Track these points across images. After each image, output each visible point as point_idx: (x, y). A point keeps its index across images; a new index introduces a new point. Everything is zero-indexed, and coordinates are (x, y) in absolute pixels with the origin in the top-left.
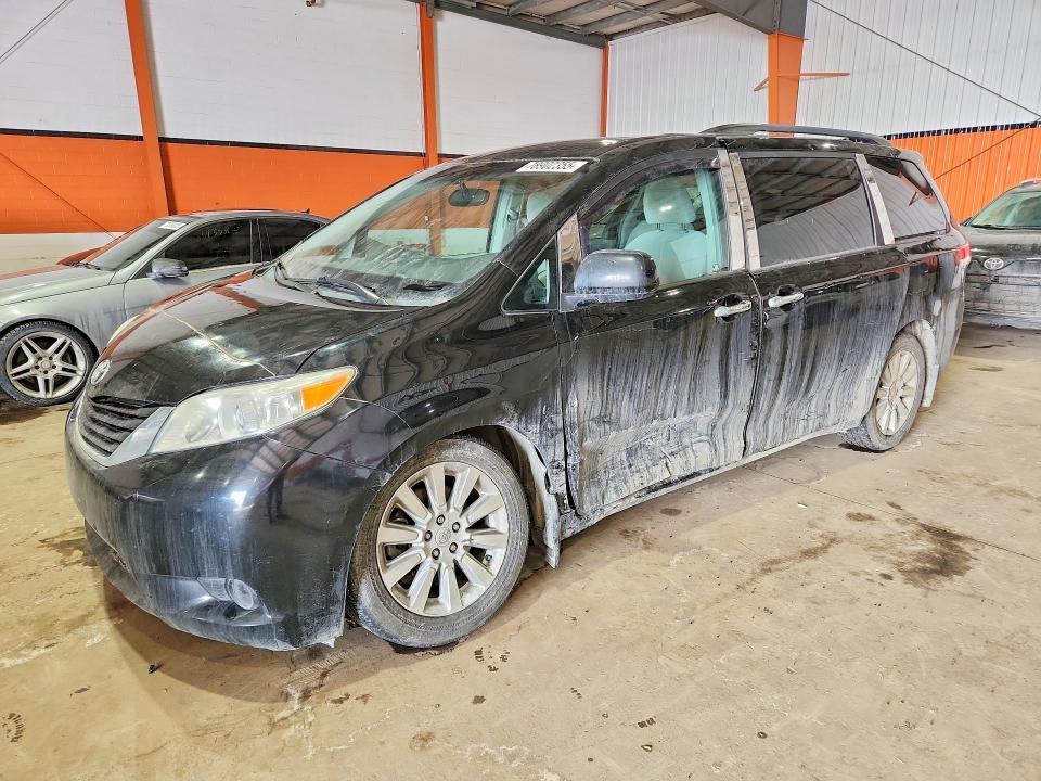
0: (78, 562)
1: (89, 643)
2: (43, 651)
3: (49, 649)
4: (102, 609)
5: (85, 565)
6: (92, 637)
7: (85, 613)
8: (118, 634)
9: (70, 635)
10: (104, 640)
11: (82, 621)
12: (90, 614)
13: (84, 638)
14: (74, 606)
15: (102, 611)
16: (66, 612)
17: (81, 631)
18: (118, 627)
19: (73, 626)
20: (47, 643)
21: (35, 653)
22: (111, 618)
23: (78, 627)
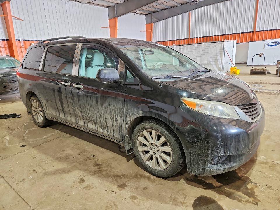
0: (252, 182)
1: (265, 157)
2: (276, 161)
3: (275, 161)
4: (257, 163)
5: (251, 180)
6: (264, 158)
7: (261, 164)
8: (258, 155)
9: (268, 161)
10: (261, 156)
11: (263, 163)
12: (260, 163)
13: (265, 159)
14: (263, 168)
15: (257, 162)
16: (266, 168)
17: (265, 161)
18: (256, 156)
19: (266, 163)
20: (274, 163)
21: (278, 162)
22: (256, 159)
23: (265, 162)
